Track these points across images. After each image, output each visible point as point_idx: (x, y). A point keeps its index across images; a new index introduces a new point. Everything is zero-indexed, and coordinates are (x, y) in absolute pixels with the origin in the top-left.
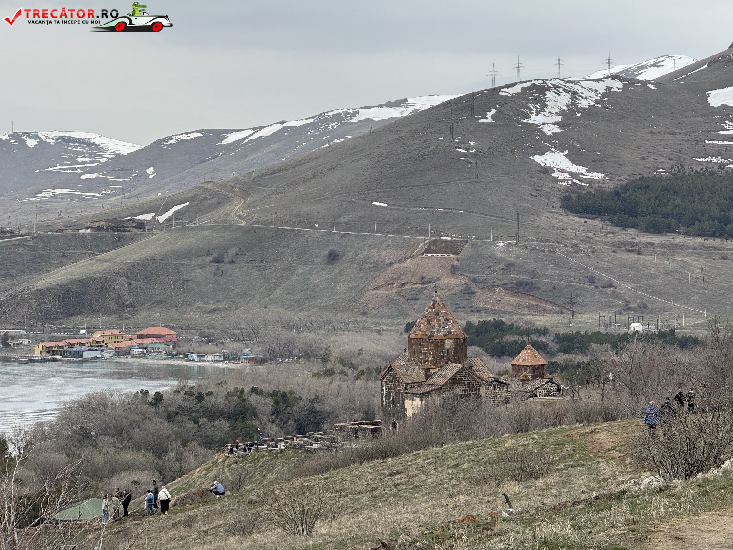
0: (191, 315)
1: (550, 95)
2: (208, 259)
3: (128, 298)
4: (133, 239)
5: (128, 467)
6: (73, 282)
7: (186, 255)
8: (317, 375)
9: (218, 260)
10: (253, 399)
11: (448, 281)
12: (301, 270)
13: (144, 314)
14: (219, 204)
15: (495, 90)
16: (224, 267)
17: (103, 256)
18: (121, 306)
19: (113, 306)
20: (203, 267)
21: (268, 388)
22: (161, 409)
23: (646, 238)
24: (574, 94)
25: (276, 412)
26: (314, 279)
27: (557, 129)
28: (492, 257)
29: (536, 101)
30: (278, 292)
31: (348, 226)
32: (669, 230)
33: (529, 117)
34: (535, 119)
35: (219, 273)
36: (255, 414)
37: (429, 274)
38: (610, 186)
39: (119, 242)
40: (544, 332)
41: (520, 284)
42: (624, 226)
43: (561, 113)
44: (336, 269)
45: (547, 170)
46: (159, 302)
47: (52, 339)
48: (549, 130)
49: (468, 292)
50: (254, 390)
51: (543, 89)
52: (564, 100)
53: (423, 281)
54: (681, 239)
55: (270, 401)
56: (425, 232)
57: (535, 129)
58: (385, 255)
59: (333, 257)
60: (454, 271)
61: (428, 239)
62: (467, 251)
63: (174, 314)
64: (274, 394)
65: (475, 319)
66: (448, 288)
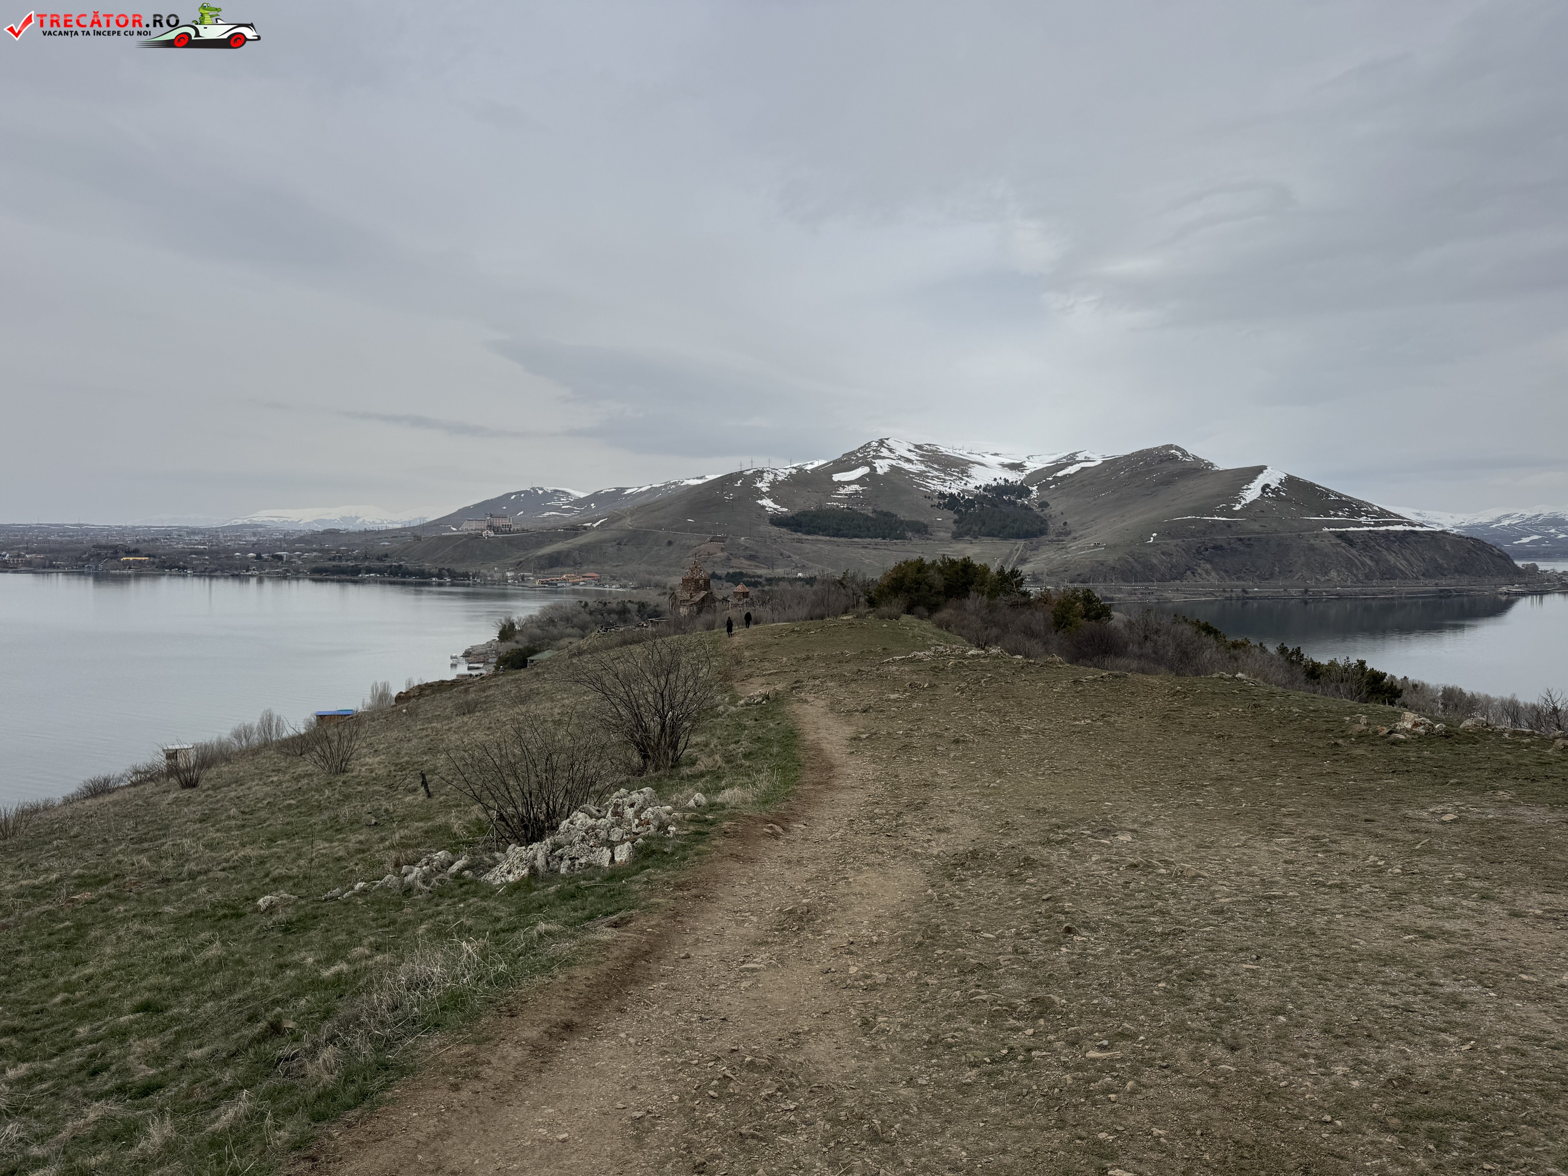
0: (607, 568)
1: (765, 474)
2: (614, 543)
3: (579, 560)
4: (582, 534)
5: (569, 636)
6: (554, 553)
7: (605, 541)
8: (659, 595)
9: (618, 544)
10: (629, 605)
11: (720, 554)
12: (656, 548)
13: (585, 567)
14: (620, 519)
15: (742, 472)
16: (621, 547)
17: (569, 541)
18: (575, 564)
19: (572, 563)
20: (612, 547)
21: (636, 600)
22: (587, 610)
23: (805, 537)
24: (776, 474)
25: (639, 611)
26: (662, 552)
27: (768, 489)
28: (739, 544)
29: (759, 477)
30: (645, 558)
31: (676, 530)
32: (815, 533)
33: (755, 483)
34: (759, 485)
35: (619, 550)
36: (629, 612)
37: (711, 551)
38: (790, 515)
39: (576, 535)
40: (760, 577)
41: (751, 556)
42: (796, 531)
43: (770, 482)
44: (671, 548)
45: (763, 507)
46: (593, 562)
47: (544, 578)
48: (764, 490)
49: (729, 559)
50: (630, 601)
51: (762, 472)
52: (771, 477)
53: (709, 554)
54: (820, 538)
55: (637, 606)
56: (710, 533)
57: (758, 489)
58: (693, 542)
59: (670, 543)
60: (722, 550)
61: (711, 536)
62: (728, 541)
63: (599, 567)
64: (638, 603)
65: (731, 571)
66: (719, 557)
